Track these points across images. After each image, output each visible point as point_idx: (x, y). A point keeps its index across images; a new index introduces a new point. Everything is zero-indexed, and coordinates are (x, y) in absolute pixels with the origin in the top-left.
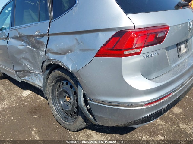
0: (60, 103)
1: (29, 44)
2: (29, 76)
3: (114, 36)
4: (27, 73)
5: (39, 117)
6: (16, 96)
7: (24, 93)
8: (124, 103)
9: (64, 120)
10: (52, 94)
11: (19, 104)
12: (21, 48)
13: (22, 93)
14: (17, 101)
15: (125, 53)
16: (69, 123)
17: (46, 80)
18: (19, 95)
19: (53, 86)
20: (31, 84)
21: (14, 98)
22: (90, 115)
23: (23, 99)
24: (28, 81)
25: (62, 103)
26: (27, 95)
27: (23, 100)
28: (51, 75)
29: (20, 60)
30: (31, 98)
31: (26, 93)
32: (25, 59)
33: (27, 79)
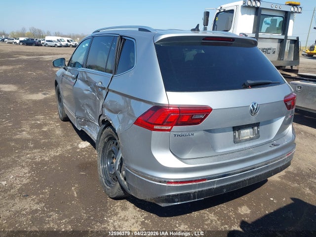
0: (107, 164)
1: (94, 91)
2: (89, 126)
3: (151, 109)
4: (87, 121)
5: (86, 175)
6: (72, 145)
7: (82, 144)
8: (149, 175)
9: (106, 184)
10: (103, 152)
11: (72, 156)
12: (86, 92)
13: (79, 143)
14: (71, 151)
15: (156, 127)
16: (109, 188)
17: (100, 134)
18: (76, 144)
19: (105, 143)
20: (89, 135)
21: (69, 147)
22: (125, 183)
23: (78, 150)
24: (87, 130)
25: (109, 163)
26: (83, 147)
27: (77, 152)
28: (105, 131)
29: (83, 106)
30: (86, 151)
31: (83, 145)
32: (89, 106)
33: (86, 128)
